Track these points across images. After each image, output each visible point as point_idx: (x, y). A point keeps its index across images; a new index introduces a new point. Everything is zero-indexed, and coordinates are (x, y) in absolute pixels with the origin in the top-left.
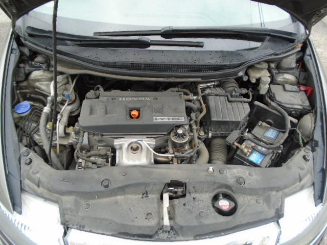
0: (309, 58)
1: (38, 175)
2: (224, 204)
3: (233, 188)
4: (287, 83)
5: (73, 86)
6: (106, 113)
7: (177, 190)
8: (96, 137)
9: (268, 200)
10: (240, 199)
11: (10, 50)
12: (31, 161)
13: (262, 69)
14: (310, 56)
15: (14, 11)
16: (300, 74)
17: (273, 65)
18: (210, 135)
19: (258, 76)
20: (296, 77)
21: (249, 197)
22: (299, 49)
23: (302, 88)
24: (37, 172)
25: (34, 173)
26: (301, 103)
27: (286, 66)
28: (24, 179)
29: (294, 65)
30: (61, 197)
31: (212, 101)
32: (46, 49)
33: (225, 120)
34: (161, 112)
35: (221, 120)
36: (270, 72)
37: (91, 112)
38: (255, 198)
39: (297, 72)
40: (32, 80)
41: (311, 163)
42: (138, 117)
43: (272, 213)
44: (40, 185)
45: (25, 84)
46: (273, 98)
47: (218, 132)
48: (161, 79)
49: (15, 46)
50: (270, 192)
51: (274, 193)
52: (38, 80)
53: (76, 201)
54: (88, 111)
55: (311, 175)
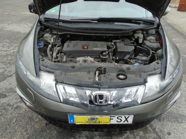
0: (160, 30)
1: (47, 64)
2: (122, 77)
3: (126, 71)
4: (151, 40)
5: (60, 40)
6: (74, 47)
7: (102, 71)
8: (69, 59)
9: (140, 76)
10: (128, 76)
11: (37, 26)
12: (44, 60)
13: (139, 33)
14: (161, 29)
15: (41, 10)
16: (157, 36)
17: (145, 32)
18: (117, 58)
19: (138, 36)
20: (156, 38)
21: (132, 75)
22: (156, 26)
23: (158, 41)
24: (46, 63)
25: (45, 63)
26: (157, 46)
27: (151, 33)
28: (41, 66)
29: (154, 33)
30: (55, 71)
31: (118, 45)
32: (52, 25)
33: (123, 51)
34: (96, 47)
35: (122, 51)
36: (143, 35)
37: (68, 46)
38: (135, 75)
39: (156, 36)
40: (45, 37)
41: (160, 65)
42: (87, 49)
43: (142, 80)
44: (47, 67)
45: (41, 39)
46: (145, 44)
47: (121, 57)
48: (96, 35)
49: (39, 24)
50: (141, 73)
51: (143, 73)
52: (47, 37)
53: (61, 72)
54: (67, 46)
55: (160, 69)
